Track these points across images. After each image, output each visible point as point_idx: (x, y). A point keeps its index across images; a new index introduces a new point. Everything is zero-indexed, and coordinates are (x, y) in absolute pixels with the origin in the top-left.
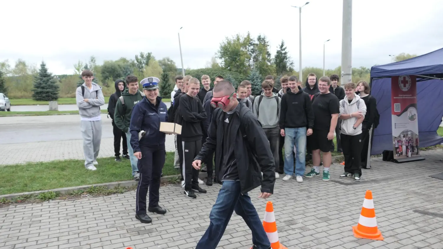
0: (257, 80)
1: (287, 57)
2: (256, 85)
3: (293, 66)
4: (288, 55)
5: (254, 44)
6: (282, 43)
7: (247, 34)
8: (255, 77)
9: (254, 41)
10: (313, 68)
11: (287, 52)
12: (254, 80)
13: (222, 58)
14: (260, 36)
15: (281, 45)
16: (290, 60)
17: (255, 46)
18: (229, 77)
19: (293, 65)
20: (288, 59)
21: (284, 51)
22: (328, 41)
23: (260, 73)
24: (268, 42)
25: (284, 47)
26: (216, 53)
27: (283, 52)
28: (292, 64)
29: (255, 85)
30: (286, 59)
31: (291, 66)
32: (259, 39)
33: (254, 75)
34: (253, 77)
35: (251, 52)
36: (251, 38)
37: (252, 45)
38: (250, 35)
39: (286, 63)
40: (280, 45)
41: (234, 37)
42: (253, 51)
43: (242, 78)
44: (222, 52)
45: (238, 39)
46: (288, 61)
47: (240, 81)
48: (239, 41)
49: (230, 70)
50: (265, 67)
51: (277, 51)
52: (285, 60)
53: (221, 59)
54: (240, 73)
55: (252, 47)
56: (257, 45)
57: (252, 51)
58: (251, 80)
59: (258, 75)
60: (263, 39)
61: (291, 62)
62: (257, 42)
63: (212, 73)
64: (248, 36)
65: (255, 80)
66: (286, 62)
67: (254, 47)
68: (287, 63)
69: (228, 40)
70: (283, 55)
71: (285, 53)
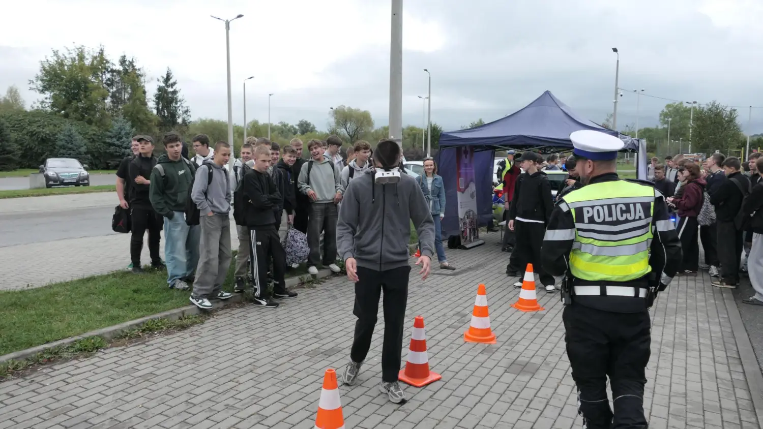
0: (127, 138)
1: (178, 100)
2: (126, 148)
3: (188, 116)
4: (179, 96)
5: (113, 71)
6: (168, 73)
7: (98, 50)
8: (123, 133)
9: (113, 64)
10: (212, 121)
11: (177, 90)
12: (121, 138)
13: (46, 92)
14: (125, 56)
15: (165, 76)
16: (184, 105)
17: (115, 74)
18: (70, 130)
19: (189, 114)
20: (179, 103)
21: (172, 88)
22: (251, 78)
23: (132, 126)
24: (139, 70)
25: (171, 81)
26: (30, 81)
27: (170, 90)
28: (186, 112)
29: (123, 148)
30: (176, 103)
31: (185, 115)
32: (123, 62)
33: (122, 130)
34: (120, 133)
35: (108, 85)
36: (108, 58)
37: (109, 72)
38: (105, 53)
39: (176, 111)
40: (163, 78)
41: (71, 52)
42: (111, 83)
43: (94, 132)
44: (45, 80)
45: (81, 57)
46: (179, 107)
47: (92, 138)
48: (83, 61)
49: (66, 116)
50: (141, 116)
51: (158, 87)
52: (174, 104)
53: (44, 93)
54: (90, 122)
55: (108, 76)
56: (119, 72)
57: (108, 82)
58: (115, 137)
59: (129, 128)
60: (131, 63)
61: (186, 109)
62: (118, 67)
63: (27, 120)
64: (101, 53)
65: (124, 139)
66: (175, 107)
67: (112, 75)
68: (178, 110)
69: (58, 57)
70: (170, 95)
71: (175, 92)
